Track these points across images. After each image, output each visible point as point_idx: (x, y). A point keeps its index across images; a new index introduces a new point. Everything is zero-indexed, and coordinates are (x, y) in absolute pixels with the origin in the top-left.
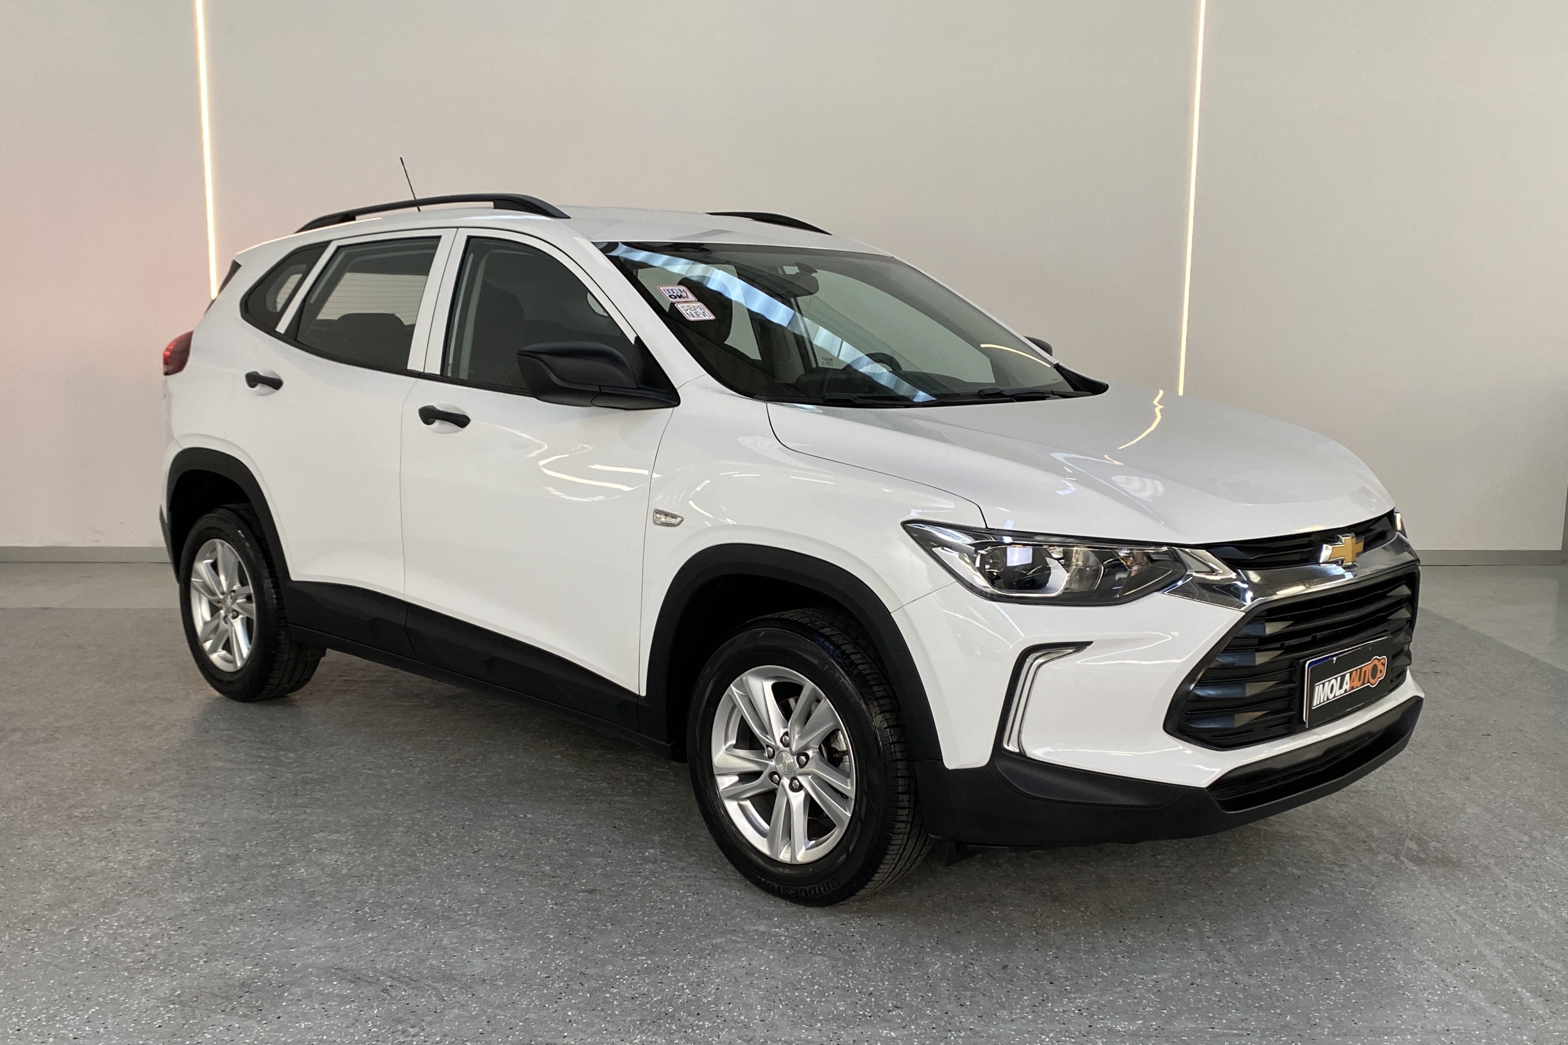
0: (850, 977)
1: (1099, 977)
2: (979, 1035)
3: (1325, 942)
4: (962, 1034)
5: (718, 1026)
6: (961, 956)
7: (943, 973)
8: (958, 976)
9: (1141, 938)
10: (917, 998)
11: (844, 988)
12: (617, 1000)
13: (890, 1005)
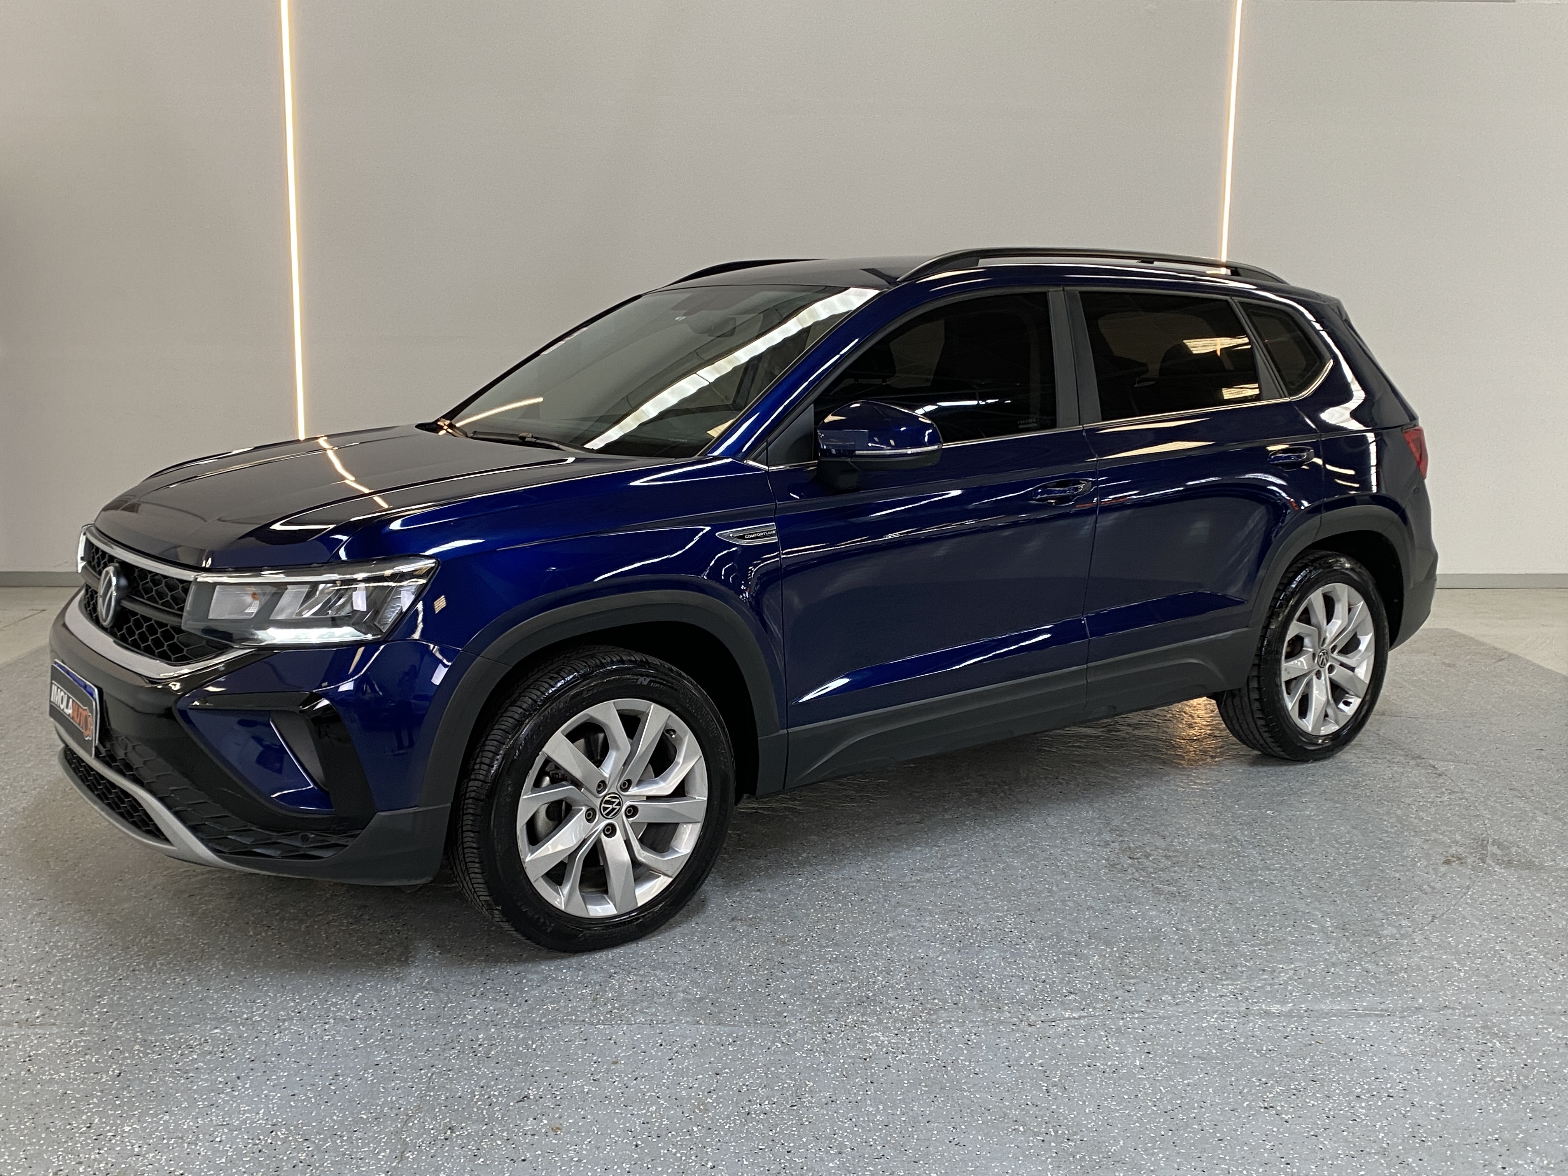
0: (1023, 967)
1: (1244, 967)
2: (1150, 1016)
3: (1437, 936)
4: (1136, 1016)
5: (917, 1007)
6: (1115, 949)
7: (1103, 963)
8: (1117, 966)
9: (1272, 933)
10: (1087, 984)
11: (1019, 976)
12: (820, 985)
13: (1064, 991)
